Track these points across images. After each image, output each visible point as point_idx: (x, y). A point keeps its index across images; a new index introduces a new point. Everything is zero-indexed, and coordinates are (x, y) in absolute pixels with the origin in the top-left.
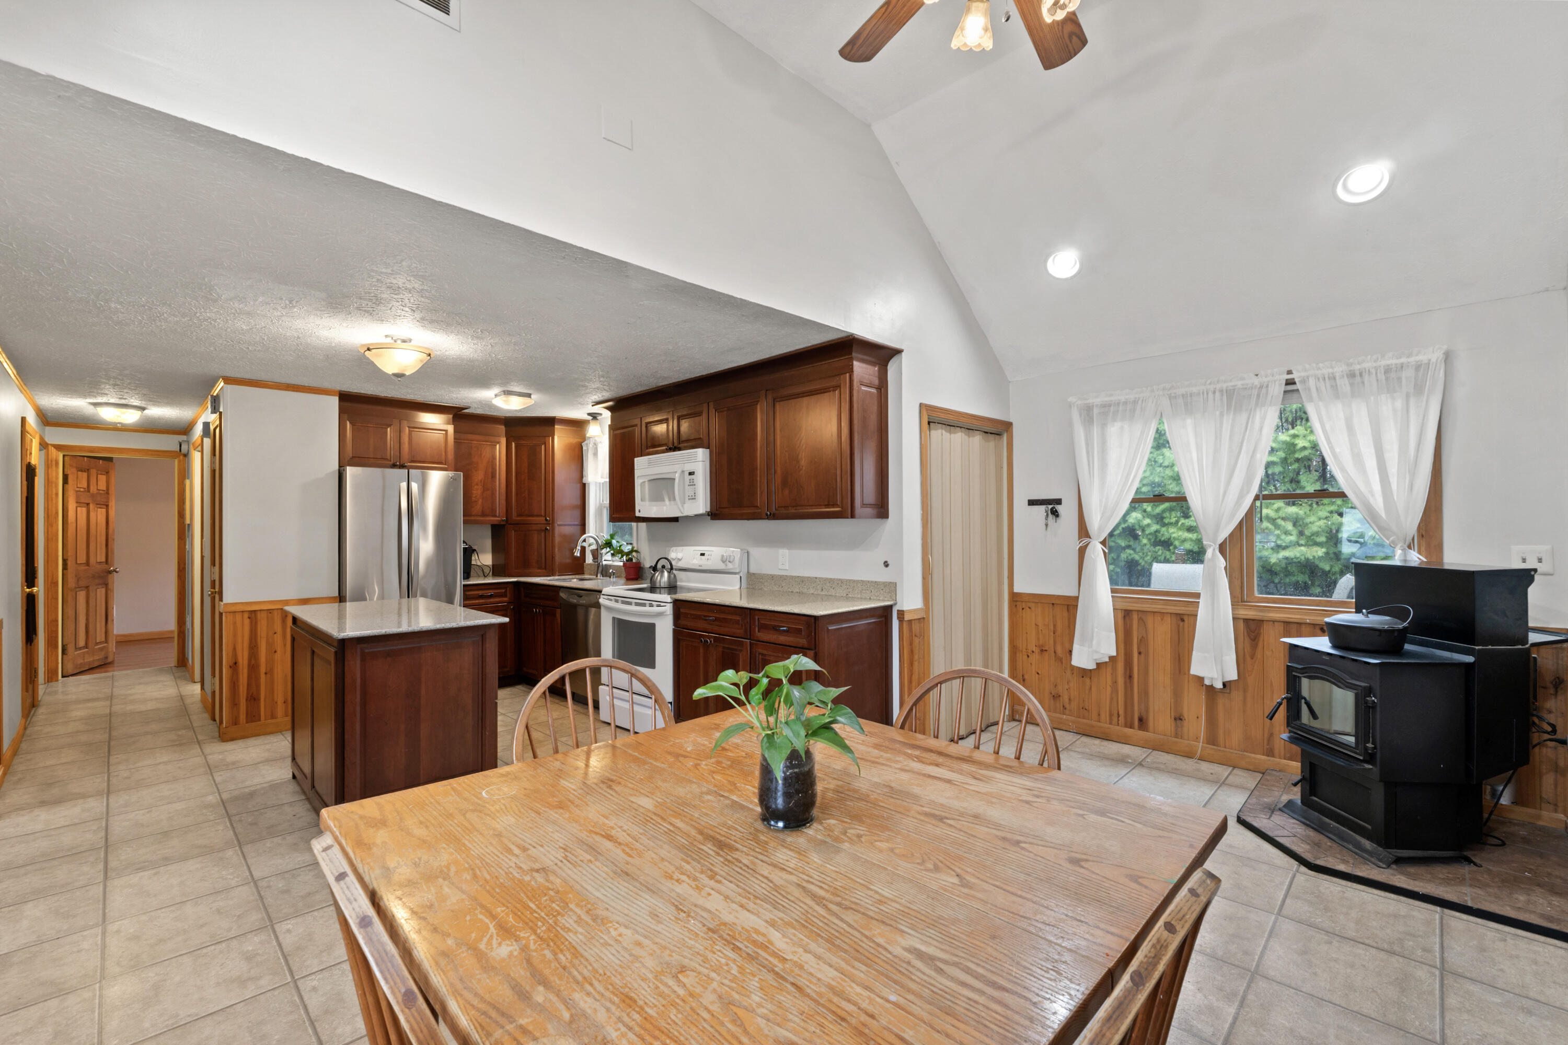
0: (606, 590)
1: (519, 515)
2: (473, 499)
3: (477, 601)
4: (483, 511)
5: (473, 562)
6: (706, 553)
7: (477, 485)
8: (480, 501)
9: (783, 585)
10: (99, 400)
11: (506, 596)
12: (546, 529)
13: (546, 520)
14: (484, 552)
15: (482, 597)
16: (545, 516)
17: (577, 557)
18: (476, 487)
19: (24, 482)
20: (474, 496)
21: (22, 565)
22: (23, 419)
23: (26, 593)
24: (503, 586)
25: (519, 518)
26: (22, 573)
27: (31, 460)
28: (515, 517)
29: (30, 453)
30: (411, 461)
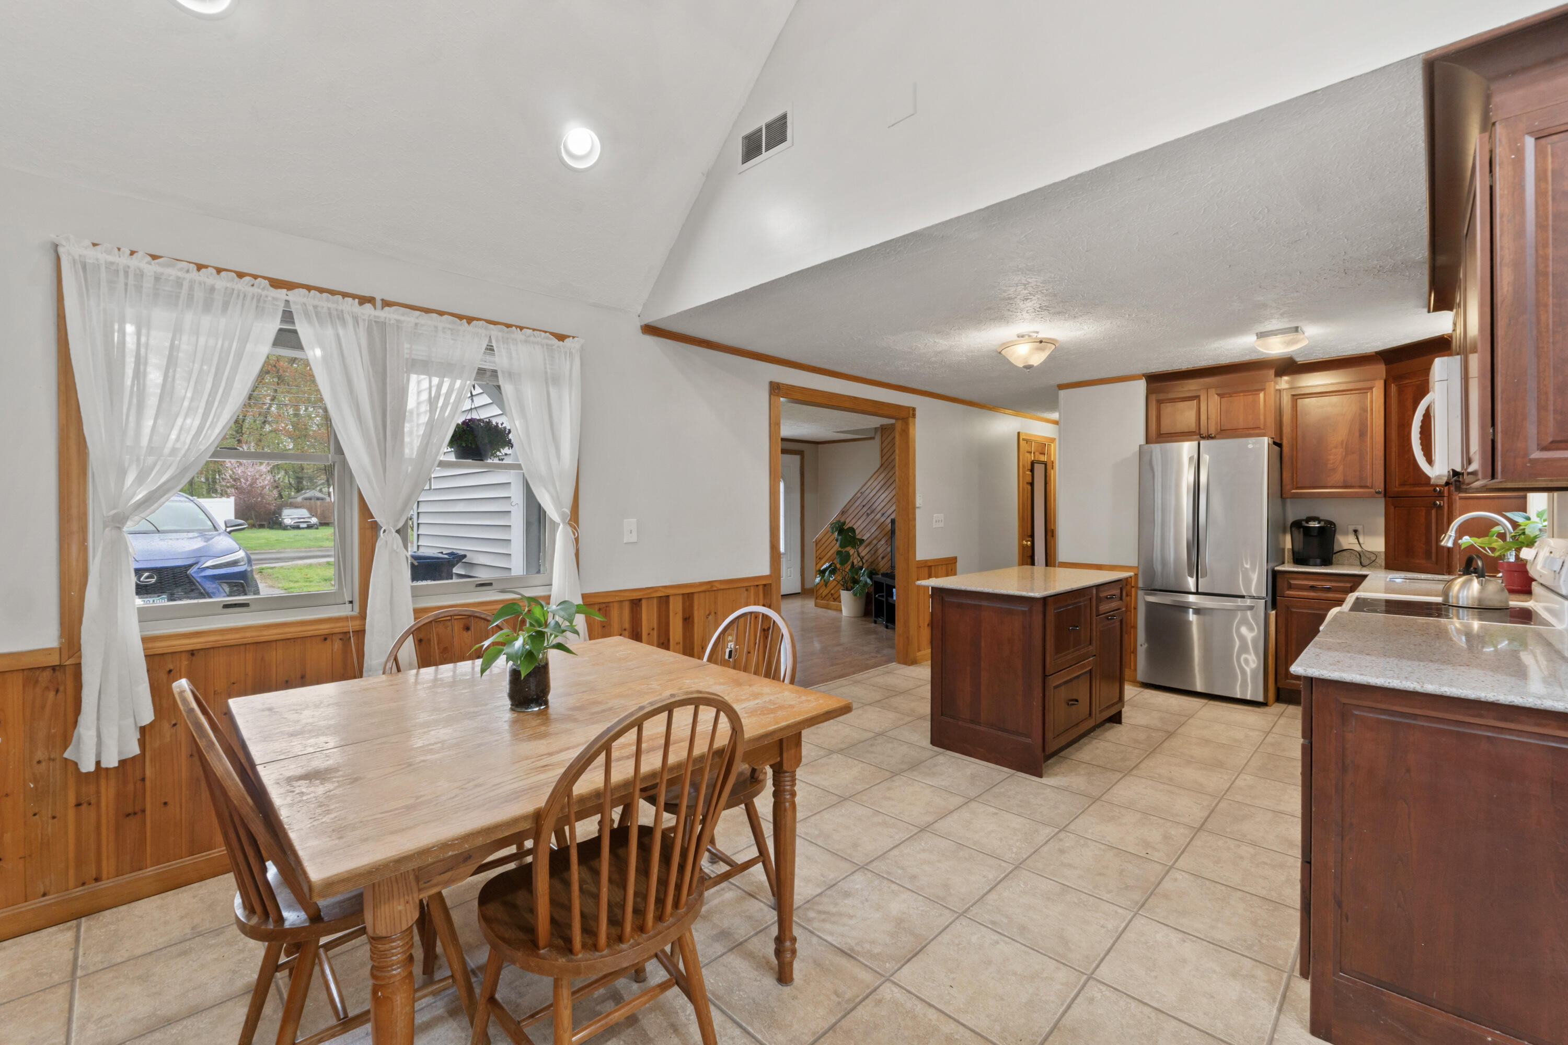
1: (1402, 484)
2: (1330, 466)
3: (1305, 593)
4: (1344, 481)
5: (1339, 547)
7: (1336, 447)
8: (1341, 468)
12: (1435, 504)
13: (1435, 490)
14: (1371, 533)
15: (1313, 588)
18: (1334, 450)
19: (1024, 473)
20: (1331, 462)
21: (1019, 526)
22: (1019, 433)
23: (1023, 545)
24: (1346, 578)
25: (1400, 489)
26: (1019, 531)
27: (1043, 458)
28: (1395, 488)
29: (1041, 454)
30: (1221, 430)
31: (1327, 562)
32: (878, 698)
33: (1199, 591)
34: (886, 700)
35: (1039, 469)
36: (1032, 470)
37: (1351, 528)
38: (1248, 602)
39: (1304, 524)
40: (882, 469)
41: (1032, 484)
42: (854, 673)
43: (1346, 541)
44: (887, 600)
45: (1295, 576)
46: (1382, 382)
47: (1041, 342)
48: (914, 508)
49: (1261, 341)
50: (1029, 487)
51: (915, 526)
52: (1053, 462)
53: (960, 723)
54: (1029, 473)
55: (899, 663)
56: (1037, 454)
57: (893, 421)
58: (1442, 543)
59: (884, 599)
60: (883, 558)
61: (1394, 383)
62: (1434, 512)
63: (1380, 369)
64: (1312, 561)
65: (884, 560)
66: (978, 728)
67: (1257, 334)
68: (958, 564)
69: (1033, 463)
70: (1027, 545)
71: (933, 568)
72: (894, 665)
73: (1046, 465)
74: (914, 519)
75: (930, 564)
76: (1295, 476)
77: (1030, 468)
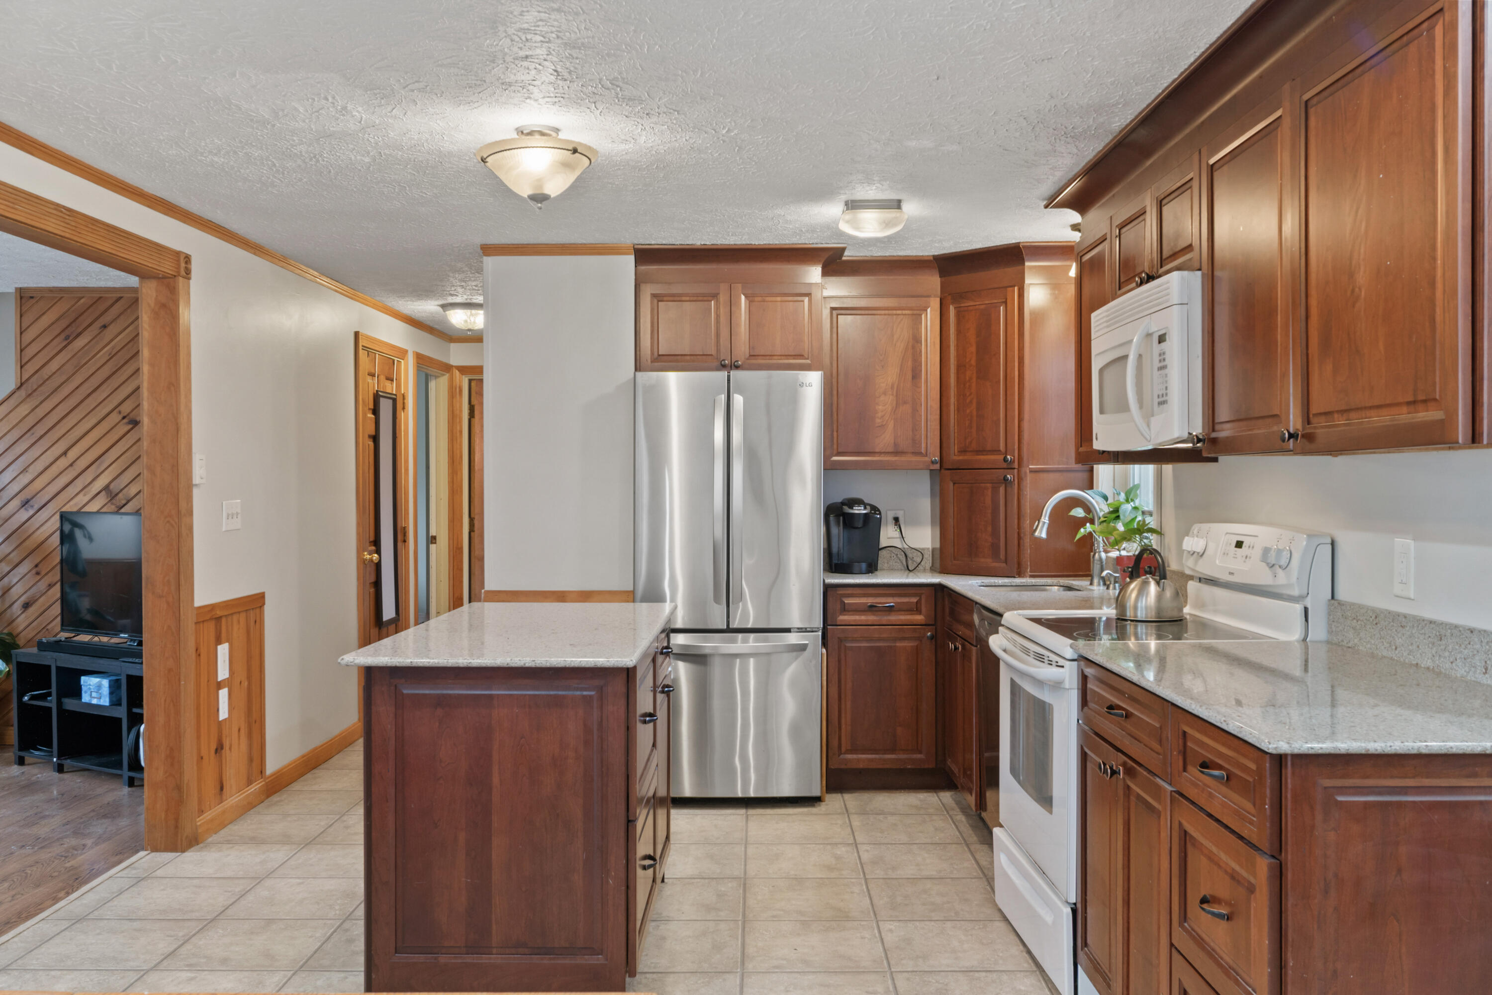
0: (1009, 617)
1: (963, 451)
2: (878, 421)
3: (863, 618)
4: (895, 445)
5: (884, 542)
6: (1247, 541)
7: (885, 393)
8: (891, 425)
9: (1399, 641)
10: (451, 300)
11: (918, 611)
12: (1005, 479)
13: (1005, 460)
14: (915, 522)
15: (872, 608)
16: (1006, 454)
17: (1039, 539)
18: (882, 398)
19: (365, 415)
20: (880, 415)
21: (358, 524)
22: (357, 334)
23: (364, 560)
24: (912, 591)
25: (961, 458)
26: (358, 534)
27: (391, 388)
28: (954, 456)
29: (387, 379)
30: (750, 356)
31: (872, 568)
32: (164, 946)
33: (731, 626)
34: (188, 946)
35: (385, 407)
36: (376, 411)
37: (891, 515)
38: (793, 639)
39: (847, 510)
40: (22, 393)
41: (375, 438)
42: (56, 900)
43: (888, 535)
44: (59, 704)
45: (849, 591)
46: (938, 300)
47: (575, 151)
48: (190, 486)
49: (848, 216)
50: (371, 444)
51: (190, 529)
52: (403, 395)
53: (443, 959)
54: (371, 416)
55: (155, 849)
56: (382, 378)
57: (133, 281)
58: (1037, 534)
59: (52, 702)
60: (26, 606)
61: (953, 303)
62: (1002, 490)
63: (933, 281)
64: (856, 566)
65: (31, 610)
66: (484, 959)
67: (847, 204)
68: (268, 609)
69: (377, 397)
70: (371, 560)
71: (224, 620)
72: (143, 859)
73: (394, 401)
74: (190, 513)
75: (219, 613)
76: (835, 434)
77: (372, 406)
